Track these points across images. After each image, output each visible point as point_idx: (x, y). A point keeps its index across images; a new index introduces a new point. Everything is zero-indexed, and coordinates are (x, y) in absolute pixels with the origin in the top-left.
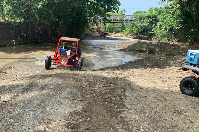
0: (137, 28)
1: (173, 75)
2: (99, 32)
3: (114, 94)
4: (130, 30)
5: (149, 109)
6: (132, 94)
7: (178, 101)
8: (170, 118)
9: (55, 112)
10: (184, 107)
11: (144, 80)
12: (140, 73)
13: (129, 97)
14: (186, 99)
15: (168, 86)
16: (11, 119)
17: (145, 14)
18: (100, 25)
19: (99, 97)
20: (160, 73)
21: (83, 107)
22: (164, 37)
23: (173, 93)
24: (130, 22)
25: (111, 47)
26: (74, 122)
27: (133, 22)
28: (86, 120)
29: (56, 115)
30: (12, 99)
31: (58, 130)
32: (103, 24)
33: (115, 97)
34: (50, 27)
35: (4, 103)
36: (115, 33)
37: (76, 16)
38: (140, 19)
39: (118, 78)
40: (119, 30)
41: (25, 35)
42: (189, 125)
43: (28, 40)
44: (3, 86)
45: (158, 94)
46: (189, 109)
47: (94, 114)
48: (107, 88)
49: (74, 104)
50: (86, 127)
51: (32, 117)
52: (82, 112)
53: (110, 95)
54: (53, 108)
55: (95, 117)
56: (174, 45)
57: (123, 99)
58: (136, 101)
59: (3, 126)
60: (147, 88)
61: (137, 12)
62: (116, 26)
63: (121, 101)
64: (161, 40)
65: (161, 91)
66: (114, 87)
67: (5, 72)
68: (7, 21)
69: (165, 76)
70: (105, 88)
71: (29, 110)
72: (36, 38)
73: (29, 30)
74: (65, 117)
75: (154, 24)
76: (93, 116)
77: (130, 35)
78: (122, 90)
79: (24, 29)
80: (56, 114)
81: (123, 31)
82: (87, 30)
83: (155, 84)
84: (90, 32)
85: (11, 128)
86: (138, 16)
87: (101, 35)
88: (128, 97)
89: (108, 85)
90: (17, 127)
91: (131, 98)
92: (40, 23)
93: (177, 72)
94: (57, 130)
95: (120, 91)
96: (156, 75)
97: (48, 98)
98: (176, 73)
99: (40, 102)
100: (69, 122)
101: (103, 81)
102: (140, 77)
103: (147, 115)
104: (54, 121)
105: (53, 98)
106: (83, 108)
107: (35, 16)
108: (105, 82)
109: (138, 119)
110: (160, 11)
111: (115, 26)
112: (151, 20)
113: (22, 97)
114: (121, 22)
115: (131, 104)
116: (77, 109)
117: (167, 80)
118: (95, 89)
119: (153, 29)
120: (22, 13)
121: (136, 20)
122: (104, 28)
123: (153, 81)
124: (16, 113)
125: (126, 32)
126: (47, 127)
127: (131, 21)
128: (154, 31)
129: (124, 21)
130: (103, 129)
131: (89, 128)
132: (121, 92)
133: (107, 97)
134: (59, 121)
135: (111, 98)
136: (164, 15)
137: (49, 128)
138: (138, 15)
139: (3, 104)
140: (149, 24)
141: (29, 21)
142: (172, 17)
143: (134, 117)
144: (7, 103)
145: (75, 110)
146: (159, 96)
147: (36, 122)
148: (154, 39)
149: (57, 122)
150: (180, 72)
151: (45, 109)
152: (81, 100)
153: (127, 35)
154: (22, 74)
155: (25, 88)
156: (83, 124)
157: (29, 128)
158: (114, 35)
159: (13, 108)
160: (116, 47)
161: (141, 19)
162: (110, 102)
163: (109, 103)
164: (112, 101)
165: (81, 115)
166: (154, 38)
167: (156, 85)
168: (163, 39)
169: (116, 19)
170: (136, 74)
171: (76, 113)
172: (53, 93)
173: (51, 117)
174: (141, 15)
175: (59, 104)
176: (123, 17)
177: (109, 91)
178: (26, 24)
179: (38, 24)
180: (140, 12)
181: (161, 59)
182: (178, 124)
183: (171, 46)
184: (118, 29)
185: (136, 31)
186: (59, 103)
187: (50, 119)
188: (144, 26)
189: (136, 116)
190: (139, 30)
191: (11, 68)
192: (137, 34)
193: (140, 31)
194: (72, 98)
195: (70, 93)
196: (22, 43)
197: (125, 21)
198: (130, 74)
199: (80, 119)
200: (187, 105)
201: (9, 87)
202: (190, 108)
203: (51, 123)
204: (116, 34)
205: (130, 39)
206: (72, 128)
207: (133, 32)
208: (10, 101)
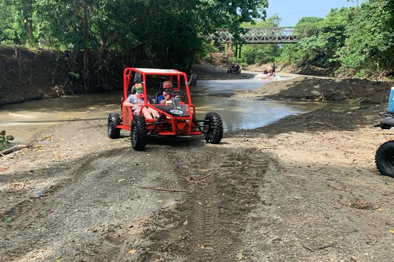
0: (305, 51)
1: (368, 141)
2: (225, 65)
3: (241, 179)
4: (291, 57)
5: (307, 204)
6: (277, 177)
7: (368, 188)
8: (345, 218)
9: (124, 212)
10: (378, 199)
11: (307, 152)
12: (301, 140)
13: (270, 182)
14: (386, 183)
15: (355, 162)
16: (42, 226)
17: (319, 22)
18: (229, 51)
19: (211, 185)
20: (342, 139)
21: (178, 202)
22: (360, 68)
23: (362, 174)
24: (289, 40)
25: (250, 92)
26: (159, 228)
27: (295, 40)
28: (181, 225)
29: (126, 218)
30: (46, 193)
31: (127, 243)
32: (234, 48)
33: (243, 183)
34: (125, 58)
35: (31, 200)
36: (260, 65)
37: (178, 34)
38: (310, 33)
39: (255, 149)
40: (267, 59)
41: (77, 75)
42: (381, 228)
43: (83, 85)
44: (31, 171)
45: (330, 176)
46: (387, 200)
47: (199, 215)
48: (230, 167)
49: (162, 197)
50: (180, 236)
51: (82, 222)
52: (176, 211)
53: (233, 181)
54: (121, 206)
55: (198, 220)
56: (378, 83)
57: (257, 186)
58: (283, 189)
59: (28, 238)
60: (309, 166)
61: (303, 21)
62: (261, 50)
63: (253, 191)
64: (354, 74)
65: (337, 170)
66: (244, 165)
67: (37, 146)
68: (42, 49)
69: (352, 143)
70: (226, 169)
71: (76, 210)
72: (99, 81)
73: (85, 66)
74: (141, 221)
75: (339, 42)
76: (196, 217)
77: (290, 67)
78: (260, 172)
79: (74, 63)
80: (126, 215)
81: (275, 59)
82: (201, 61)
83: (328, 158)
84: (209, 66)
85: (41, 242)
86: (306, 29)
87: (231, 71)
88: (268, 182)
89: (233, 163)
90: (52, 240)
91: (274, 184)
92: (105, 51)
93: (378, 135)
94: (125, 243)
95: (254, 172)
96: (332, 142)
97: (113, 189)
98: (375, 138)
99: (99, 197)
100: (149, 229)
101: (222, 155)
102: (299, 146)
103: (301, 214)
104: (120, 228)
105: (123, 188)
106: (178, 205)
107: (95, 39)
108: (228, 158)
109: (281, 220)
110: (350, 16)
111: (259, 51)
112: (332, 35)
113: (66, 188)
114: (270, 41)
115: (271, 196)
116: (166, 206)
117: (354, 150)
118: (207, 170)
119: (337, 53)
120: (70, 34)
121: (301, 36)
122: (236, 56)
123: (325, 152)
124: (51, 216)
125: (282, 62)
126: (107, 237)
127: (291, 39)
128: (339, 56)
129: (277, 40)
130: (213, 240)
131: (186, 238)
132: (257, 174)
133: (226, 185)
134: (131, 227)
135: (234, 186)
136: (359, 22)
137: (109, 240)
138: (306, 26)
139: (30, 202)
140: (328, 42)
141: (85, 47)
142: (374, 27)
143: (275, 217)
144: (37, 200)
145: (162, 209)
146: (332, 180)
147: (86, 231)
148: (339, 73)
149: (126, 230)
150: (384, 134)
151: (107, 208)
152: (177, 190)
153: (284, 67)
154: (69, 148)
155: (74, 174)
156: (174, 231)
157: (73, 241)
158: (256, 69)
159: (48, 208)
160: (258, 92)
161: (313, 34)
162: (233, 193)
163: (229, 194)
164: (237, 191)
165: (173, 216)
166: (338, 70)
167: (328, 160)
168: (357, 73)
169: (260, 35)
170: (293, 142)
171: (163, 212)
172: (124, 179)
173: (115, 222)
174: (312, 25)
175: (132, 199)
176: (274, 31)
177: (233, 173)
178: (78, 55)
179: (101, 52)
180: (309, 20)
181: (348, 111)
182: (359, 229)
183: (372, 84)
184: (265, 56)
185: (302, 59)
186: (133, 197)
187: (113, 225)
188: (317, 47)
189: (277, 216)
190: (308, 56)
191: (49, 139)
192: (303, 65)
193: (311, 58)
194: (159, 188)
195: (156, 180)
196: (72, 92)
197: (279, 39)
198: (280, 142)
199: (170, 223)
200: (385, 195)
201: (43, 173)
202: (391, 200)
203: (114, 231)
204: (261, 67)
205: (291, 74)
206: (152, 239)
207: (296, 61)
208: (43, 196)
